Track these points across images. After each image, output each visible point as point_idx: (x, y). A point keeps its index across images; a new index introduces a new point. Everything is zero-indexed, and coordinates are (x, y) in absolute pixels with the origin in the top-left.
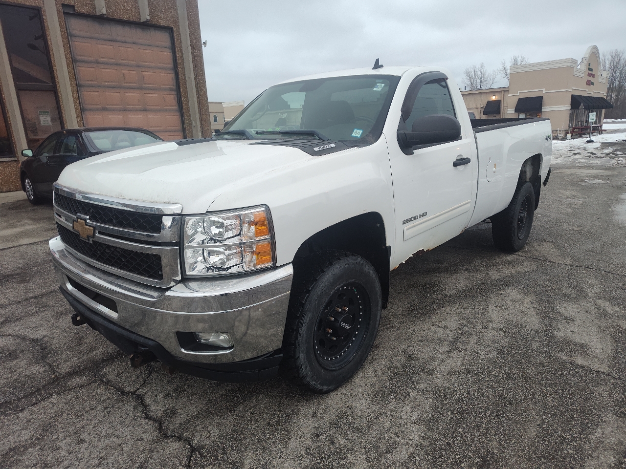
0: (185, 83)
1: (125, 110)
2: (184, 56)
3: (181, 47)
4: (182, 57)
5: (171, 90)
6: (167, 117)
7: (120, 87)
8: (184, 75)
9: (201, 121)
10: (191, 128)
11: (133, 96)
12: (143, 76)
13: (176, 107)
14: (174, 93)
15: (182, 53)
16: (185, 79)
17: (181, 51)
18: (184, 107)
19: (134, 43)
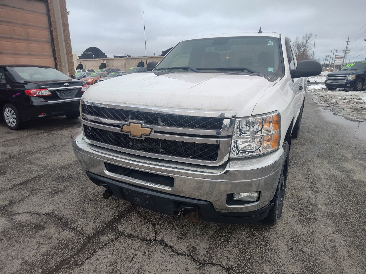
0: (57, 39)
1: (15, 54)
2: (56, 21)
3: (54, 15)
4: (54, 21)
5: (47, 42)
6: (45, 60)
7: (11, 38)
8: (57, 33)
9: (68, 63)
10: (62, 68)
11: (21, 45)
12: (28, 32)
13: (51, 54)
14: (50, 44)
15: (55, 19)
16: (57, 35)
17: (54, 17)
18: (57, 53)
19: (21, 9)
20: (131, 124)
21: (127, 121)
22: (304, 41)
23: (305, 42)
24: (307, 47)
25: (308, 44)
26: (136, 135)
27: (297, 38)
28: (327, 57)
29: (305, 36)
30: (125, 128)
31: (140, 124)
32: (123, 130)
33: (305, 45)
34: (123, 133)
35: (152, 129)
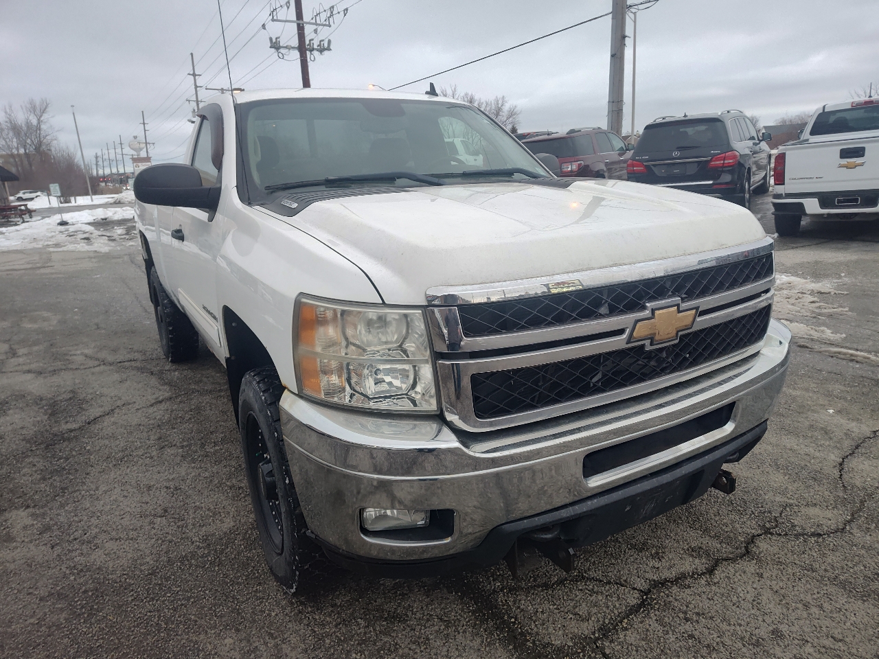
20: (657, 312)
21: (644, 308)
22: (31, 118)
23: (34, 122)
24: (43, 133)
25: (43, 127)
26: (667, 337)
27: (8, 111)
28: (100, 160)
29: (29, 106)
30: (642, 330)
31: (674, 306)
32: (635, 338)
33: (38, 128)
34: (636, 344)
35: (697, 308)
